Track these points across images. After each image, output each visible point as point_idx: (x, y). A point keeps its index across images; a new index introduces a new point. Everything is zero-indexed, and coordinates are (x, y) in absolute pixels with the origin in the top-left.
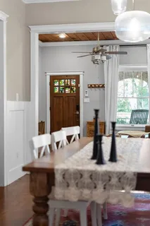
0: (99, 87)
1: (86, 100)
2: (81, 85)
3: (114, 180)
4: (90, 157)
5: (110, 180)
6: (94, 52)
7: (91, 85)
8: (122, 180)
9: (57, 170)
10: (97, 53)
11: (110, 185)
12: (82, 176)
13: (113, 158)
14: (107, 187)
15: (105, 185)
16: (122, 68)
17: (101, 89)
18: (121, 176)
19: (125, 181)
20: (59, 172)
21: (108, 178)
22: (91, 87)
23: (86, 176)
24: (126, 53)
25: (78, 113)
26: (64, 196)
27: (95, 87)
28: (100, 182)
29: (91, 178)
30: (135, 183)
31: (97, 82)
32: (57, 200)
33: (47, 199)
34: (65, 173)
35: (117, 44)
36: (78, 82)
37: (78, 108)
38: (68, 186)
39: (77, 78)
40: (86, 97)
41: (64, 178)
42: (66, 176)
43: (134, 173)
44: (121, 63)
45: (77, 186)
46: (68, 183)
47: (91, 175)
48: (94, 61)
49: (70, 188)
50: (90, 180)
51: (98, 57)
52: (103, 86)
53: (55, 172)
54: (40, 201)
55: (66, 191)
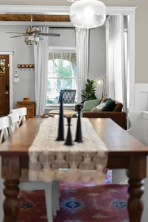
0: (29, 67)
1: (16, 80)
2: (11, 65)
3: (87, 160)
4: (55, 139)
5: (83, 160)
6: (27, 32)
7: (21, 66)
8: (94, 159)
9: (32, 153)
10: (30, 34)
11: (83, 164)
12: (56, 157)
13: (79, 139)
14: (80, 166)
15: (79, 165)
16: (51, 49)
17: (31, 69)
18: (94, 156)
19: (97, 160)
20: (34, 154)
21: (81, 158)
22: (21, 67)
23: (60, 157)
24: (59, 35)
25: (7, 93)
26: (38, 178)
27: (25, 67)
28: (74, 163)
29: (65, 159)
30: (106, 161)
31: (27, 62)
32: (31, 182)
33: (18, 182)
34: (39, 156)
35: (47, 26)
36: (7, 62)
37: (7, 88)
38: (42, 168)
39: (7, 58)
40: (16, 77)
41: (38, 160)
42: (41, 158)
43: (106, 153)
44: (51, 44)
45: (51, 168)
46: (42, 165)
47: (65, 156)
48: (28, 42)
49: (44, 169)
50: (63, 161)
51: (31, 38)
52: (33, 67)
53: (30, 155)
54: (12, 185)
55: (41, 173)
